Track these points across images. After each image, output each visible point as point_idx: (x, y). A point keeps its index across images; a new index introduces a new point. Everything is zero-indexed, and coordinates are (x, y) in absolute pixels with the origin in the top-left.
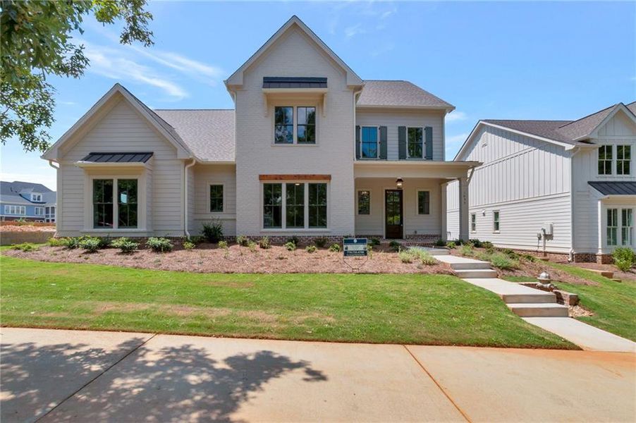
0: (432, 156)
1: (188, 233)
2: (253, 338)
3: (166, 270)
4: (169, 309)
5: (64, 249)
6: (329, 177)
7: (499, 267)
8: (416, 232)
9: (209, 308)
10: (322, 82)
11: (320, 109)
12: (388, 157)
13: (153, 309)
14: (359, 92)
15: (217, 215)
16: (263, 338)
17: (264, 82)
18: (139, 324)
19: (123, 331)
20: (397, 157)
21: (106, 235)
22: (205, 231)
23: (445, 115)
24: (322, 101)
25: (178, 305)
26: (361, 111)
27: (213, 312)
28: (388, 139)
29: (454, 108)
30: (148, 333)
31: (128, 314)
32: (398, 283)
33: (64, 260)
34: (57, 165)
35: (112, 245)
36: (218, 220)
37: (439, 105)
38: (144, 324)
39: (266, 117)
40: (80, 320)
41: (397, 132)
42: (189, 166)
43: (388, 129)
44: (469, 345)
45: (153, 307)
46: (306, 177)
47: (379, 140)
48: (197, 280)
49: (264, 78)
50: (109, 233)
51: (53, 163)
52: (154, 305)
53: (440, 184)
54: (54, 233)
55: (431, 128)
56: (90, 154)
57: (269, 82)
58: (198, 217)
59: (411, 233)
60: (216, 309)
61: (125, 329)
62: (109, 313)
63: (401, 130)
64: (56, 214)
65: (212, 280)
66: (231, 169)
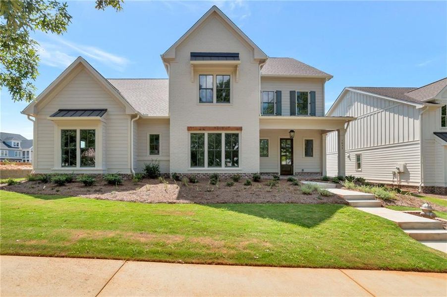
0: (315, 113)
1: (133, 171)
2: (210, 264)
3: (122, 201)
4: (132, 236)
5: (39, 183)
6: (240, 129)
7: (382, 199)
8: (303, 170)
9: (165, 235)
10: (235, 56)
11: (234, 77)
12: (282, 113)
13: (119, 237)
14: (263, 64)
15: (154, 157)
16: (219, 264)
17: (191, 56)
18: (110, 251)
19: (98, 258)
20: (289, 113)
21: (71, 172)
22: (147, 170)
23: (325, 82)
24: (235, 71)
25: (139, 232)
26: (264, 79)
27: (169, 239)
28: (282, 100)
29: (332, 77)
30: (119, 259)
31: (98, 241)
32: (308, 212)
33: (40, 192)
34: (34, 119)
35: (77, 180)
36: (156, 161)
37: (320, 75)
38: (115, 250)
39: (193, 82)
40: (59, 247)
41: (289, 95)
42: (134, 119)
43: (282, 93)
44: (395, 270)
45: (118, 234)
46: (223, 128)
47: (275, 102)
48: (148, 209)
49: (191, 53)
50: (74, 171)
51: (30, 117)
52: (118, 232)
53: (321, 134)
54: (31, 170)
55: (315, 92)
56: (59, 110)
57: (195, 56)
58: (141, 158)
59: (300, 171)
60: (170, 236)
61: (99, 256)
62: (82, 241)
63: (292, 93)
64: (30, 156)
65: (161, 209)
66: (166, 122)
